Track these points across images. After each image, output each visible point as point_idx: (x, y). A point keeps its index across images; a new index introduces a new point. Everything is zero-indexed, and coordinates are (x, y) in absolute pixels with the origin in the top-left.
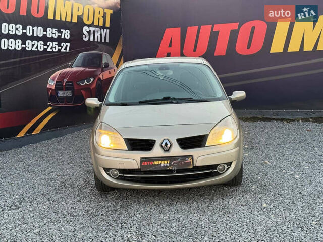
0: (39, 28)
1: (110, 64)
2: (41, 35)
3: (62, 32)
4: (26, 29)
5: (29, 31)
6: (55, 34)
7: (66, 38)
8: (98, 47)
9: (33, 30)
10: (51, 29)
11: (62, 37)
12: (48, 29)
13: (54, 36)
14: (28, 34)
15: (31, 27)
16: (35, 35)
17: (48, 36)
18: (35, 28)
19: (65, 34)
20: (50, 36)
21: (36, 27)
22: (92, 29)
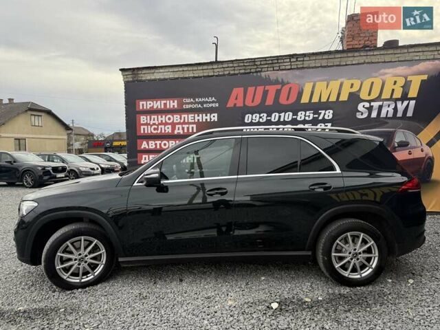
0: (287, 114)
1: (411, 143)
2: (290, 119)
3: (321, 113)
4: (271, 117)
5: (275, 117)
6: (309, 116)
7: (326, 117)
8: (387, 123)
9: (280, 117)
10: (303, 113)
11: (321, 118)
12: (299, 113)
13: (307, 118)
14: (273, 120)
15: (277, 114)
16: (282, 120)
17: (298, 119)
18: (282, 115)
19: (325, 114)
20: (303, 118)
21: (283, 113)
22: (376, 105)
